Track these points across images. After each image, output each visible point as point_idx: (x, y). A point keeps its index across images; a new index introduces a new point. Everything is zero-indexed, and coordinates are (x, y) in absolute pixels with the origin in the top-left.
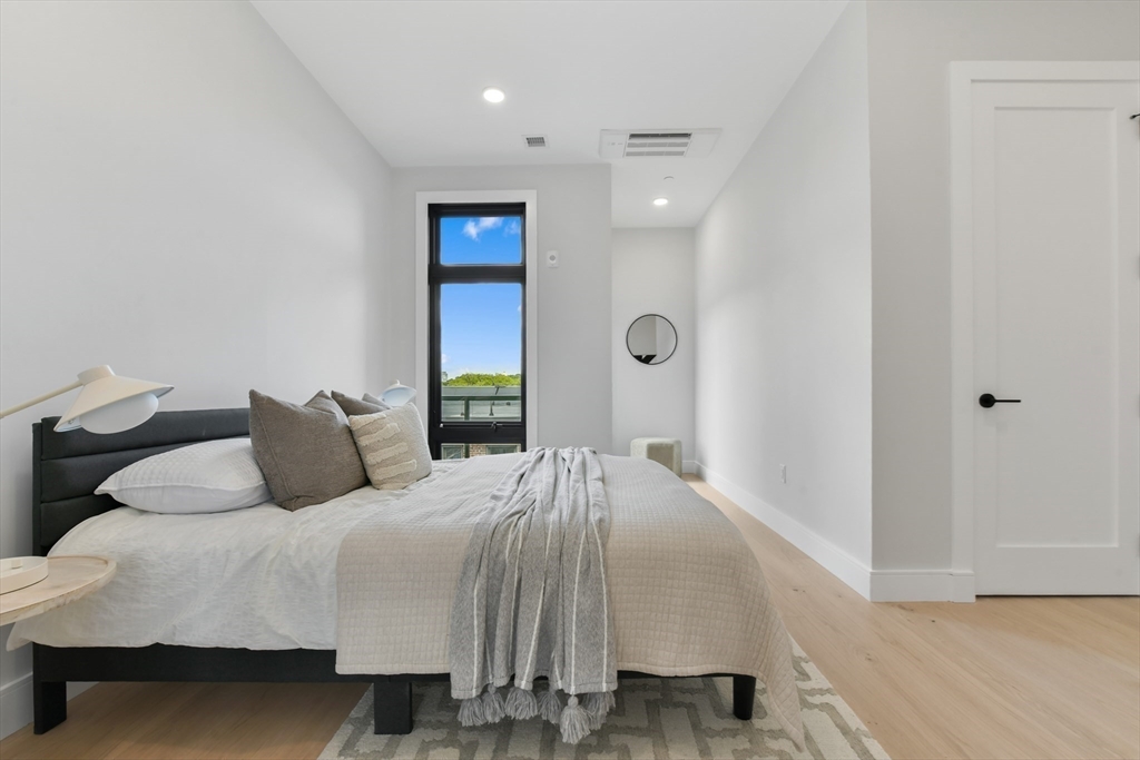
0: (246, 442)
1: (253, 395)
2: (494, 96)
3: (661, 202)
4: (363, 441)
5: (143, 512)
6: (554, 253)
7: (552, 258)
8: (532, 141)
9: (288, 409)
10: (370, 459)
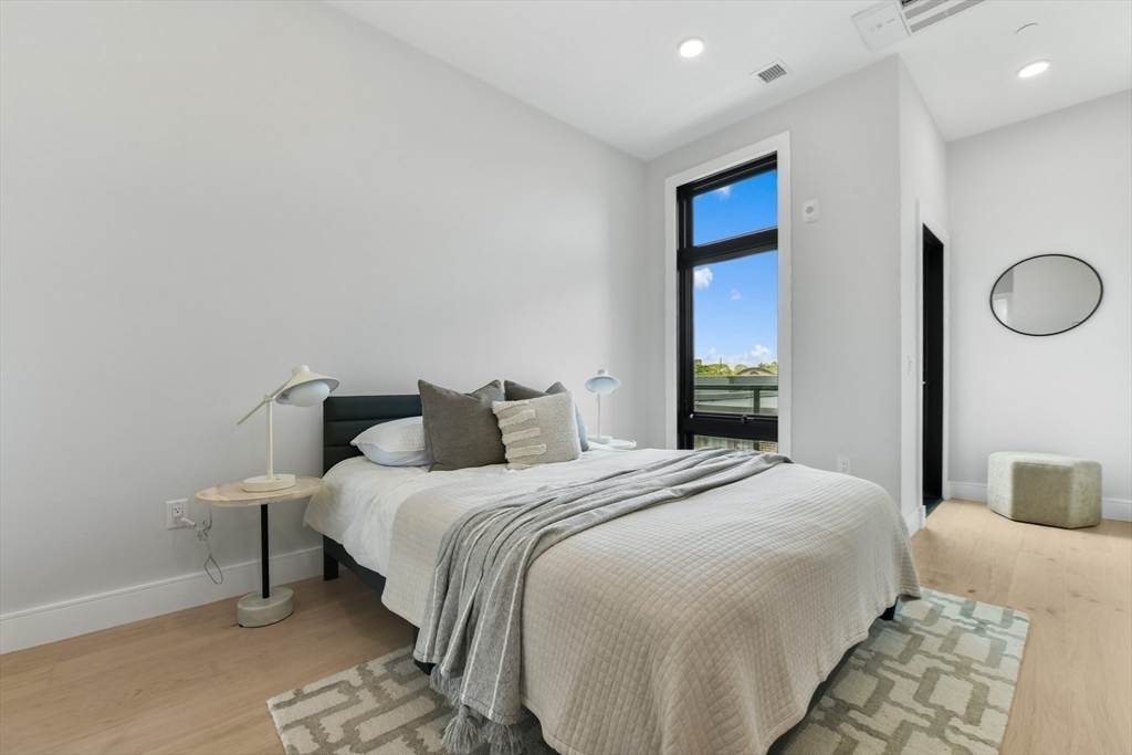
0: (420, 419)
1: (421, 383)
2: (692, 49)
3: (1033, 71)
4: (502, 424)
5: (369, 461)
6: (810, 203)
7: (810, 210)
8: (768, 75)
9: (441, 395)
10: (506, 440)
